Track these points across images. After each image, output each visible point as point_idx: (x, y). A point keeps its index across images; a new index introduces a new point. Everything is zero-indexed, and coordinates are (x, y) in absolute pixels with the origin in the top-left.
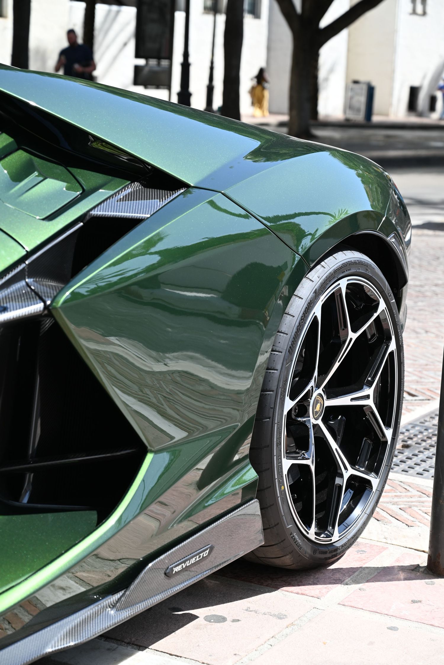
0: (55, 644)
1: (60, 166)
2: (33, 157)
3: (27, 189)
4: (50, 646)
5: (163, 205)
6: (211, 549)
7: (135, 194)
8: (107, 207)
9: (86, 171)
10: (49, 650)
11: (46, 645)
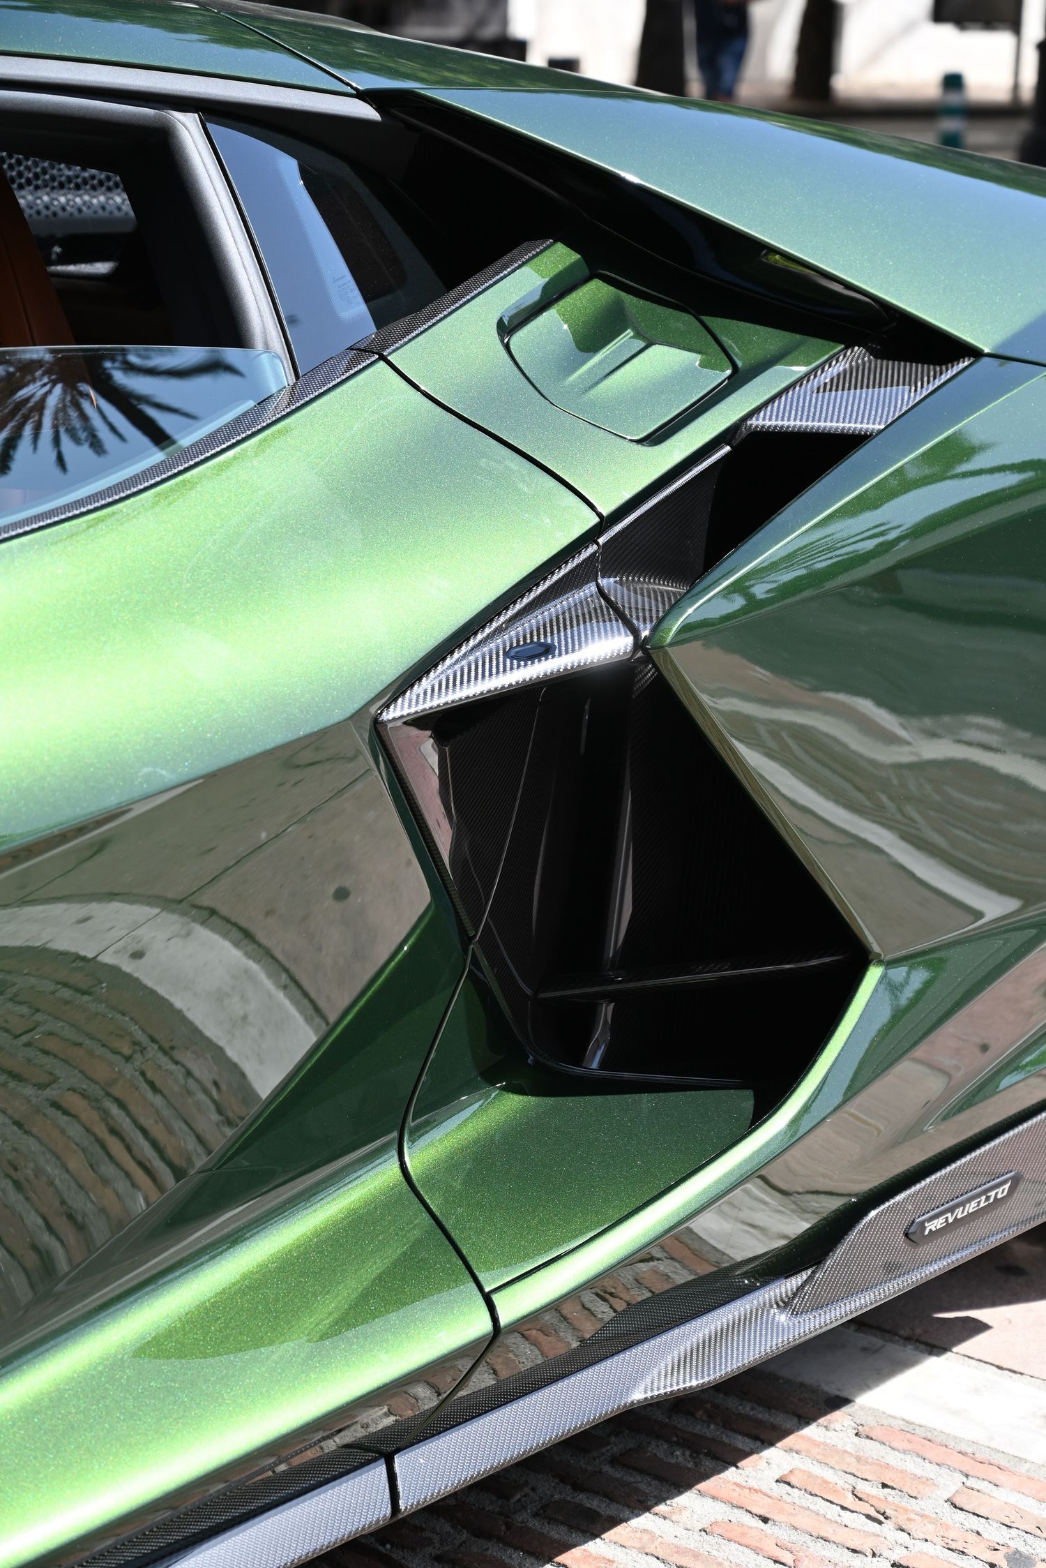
0: (652, 1383)
1: (684, 314)
2: (623, 294)
3: (607, 371)
4: (642, 1388)
5: (917, 401)
6: (1016, 1181)
7: (854, 374)
8: (788, 408)
9: (742, 324)
10: (638, 1395)
11: (631, 1385)
